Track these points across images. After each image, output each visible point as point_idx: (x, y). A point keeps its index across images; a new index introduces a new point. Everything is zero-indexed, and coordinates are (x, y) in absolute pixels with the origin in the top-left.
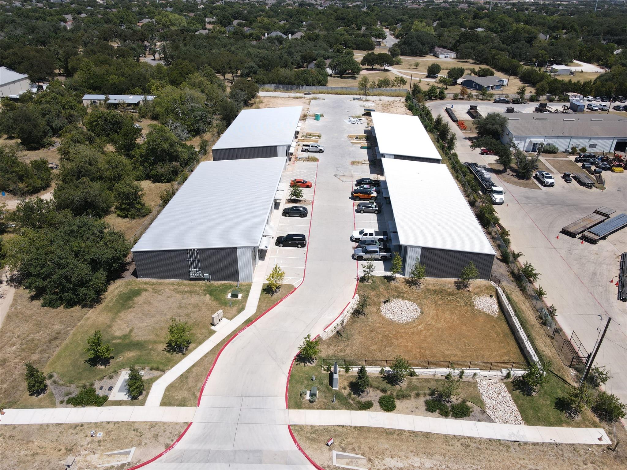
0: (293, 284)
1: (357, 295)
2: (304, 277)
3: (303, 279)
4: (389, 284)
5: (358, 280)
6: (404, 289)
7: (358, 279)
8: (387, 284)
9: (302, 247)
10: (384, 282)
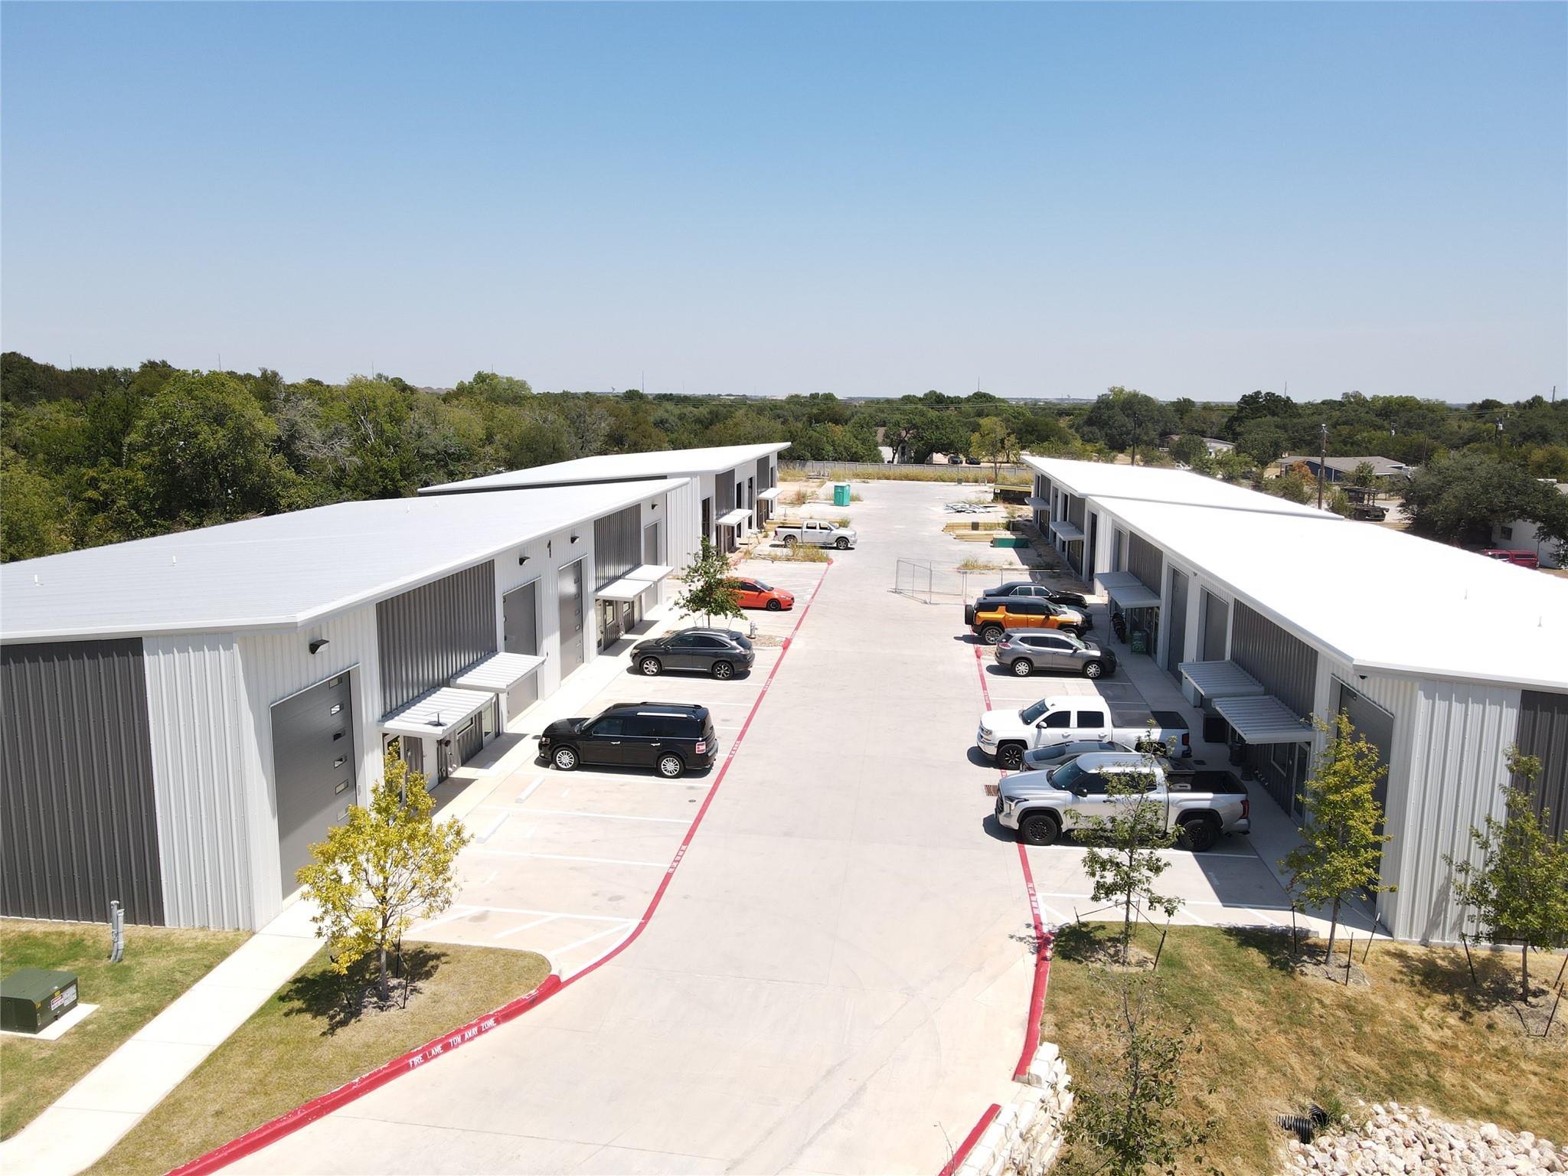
0: (550, 956)
1: (1047, 1052)
2: (648, 916)
3: (634, 924)
4: (1290, 986)
5: (1039, 949)
6: (1426, 1029)
7: (1041, 943)
8: (1275, 982)
9: (684, 773)
10: (1250, 966)
